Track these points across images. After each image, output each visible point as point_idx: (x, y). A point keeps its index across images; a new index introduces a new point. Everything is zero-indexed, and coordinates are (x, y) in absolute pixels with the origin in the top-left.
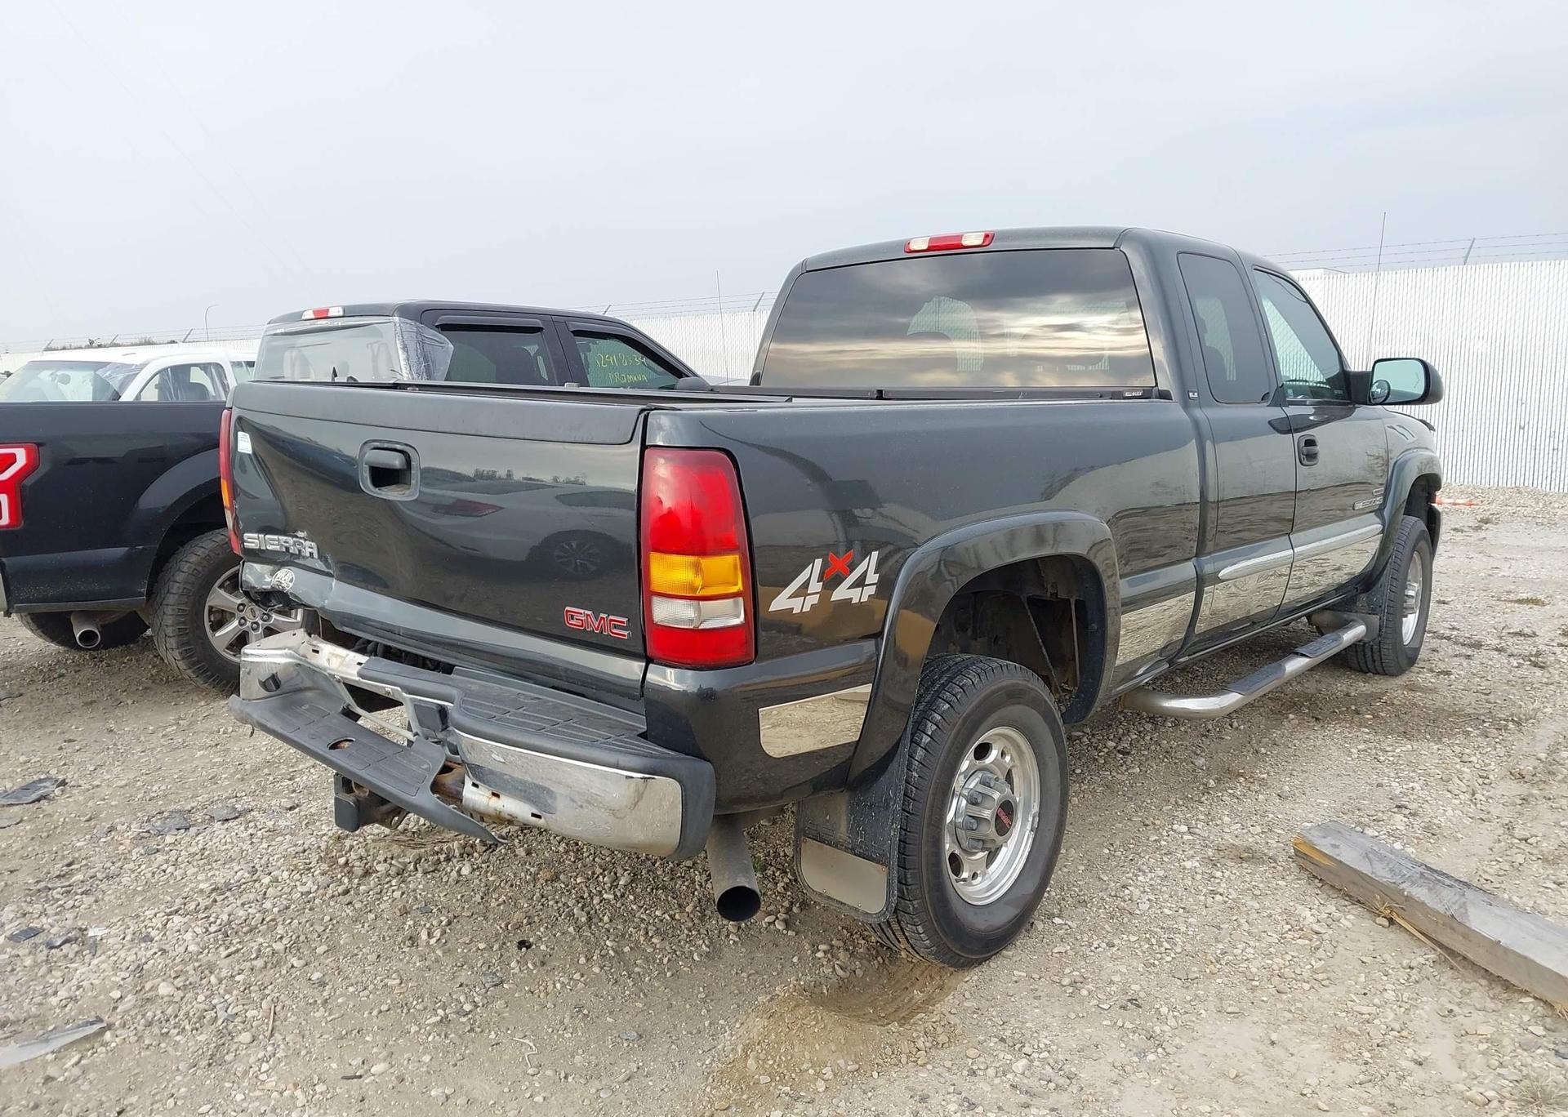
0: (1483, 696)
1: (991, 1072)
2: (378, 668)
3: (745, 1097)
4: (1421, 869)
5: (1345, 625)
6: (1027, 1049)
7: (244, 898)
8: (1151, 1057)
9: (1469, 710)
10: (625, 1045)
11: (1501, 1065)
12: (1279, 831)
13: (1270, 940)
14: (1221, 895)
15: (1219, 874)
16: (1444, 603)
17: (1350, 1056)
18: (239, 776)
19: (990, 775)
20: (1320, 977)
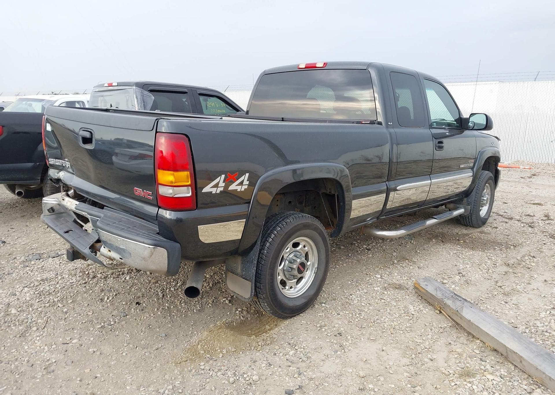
0: (506, 236)
1: (281, 354)
2: (81, 206)
3: (193, 357)
4: (452, 294)
5: (456, 209)
6: (296, 348)
7: (51, 283)
8: (339, 353)
9: (499, 241)
10: (160, 338)
11: (460, 362)
12: (413, 279)
13: (395, 316)
14: (384, 300)
15: (386, 293)
16: (506, 203)
17: (408, 356)
18: (63, 243)
19: (298, 253)
20: (407, 329)
